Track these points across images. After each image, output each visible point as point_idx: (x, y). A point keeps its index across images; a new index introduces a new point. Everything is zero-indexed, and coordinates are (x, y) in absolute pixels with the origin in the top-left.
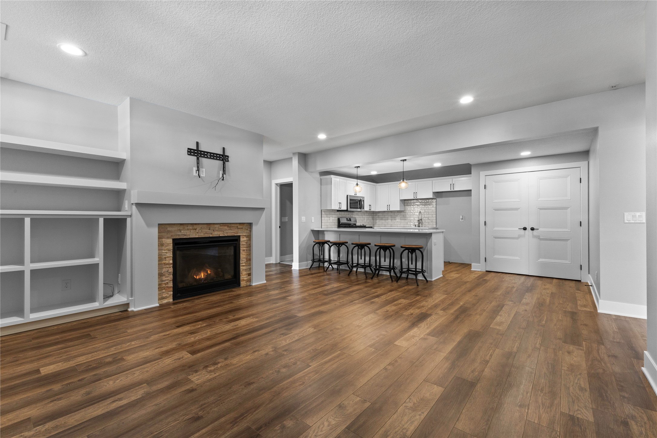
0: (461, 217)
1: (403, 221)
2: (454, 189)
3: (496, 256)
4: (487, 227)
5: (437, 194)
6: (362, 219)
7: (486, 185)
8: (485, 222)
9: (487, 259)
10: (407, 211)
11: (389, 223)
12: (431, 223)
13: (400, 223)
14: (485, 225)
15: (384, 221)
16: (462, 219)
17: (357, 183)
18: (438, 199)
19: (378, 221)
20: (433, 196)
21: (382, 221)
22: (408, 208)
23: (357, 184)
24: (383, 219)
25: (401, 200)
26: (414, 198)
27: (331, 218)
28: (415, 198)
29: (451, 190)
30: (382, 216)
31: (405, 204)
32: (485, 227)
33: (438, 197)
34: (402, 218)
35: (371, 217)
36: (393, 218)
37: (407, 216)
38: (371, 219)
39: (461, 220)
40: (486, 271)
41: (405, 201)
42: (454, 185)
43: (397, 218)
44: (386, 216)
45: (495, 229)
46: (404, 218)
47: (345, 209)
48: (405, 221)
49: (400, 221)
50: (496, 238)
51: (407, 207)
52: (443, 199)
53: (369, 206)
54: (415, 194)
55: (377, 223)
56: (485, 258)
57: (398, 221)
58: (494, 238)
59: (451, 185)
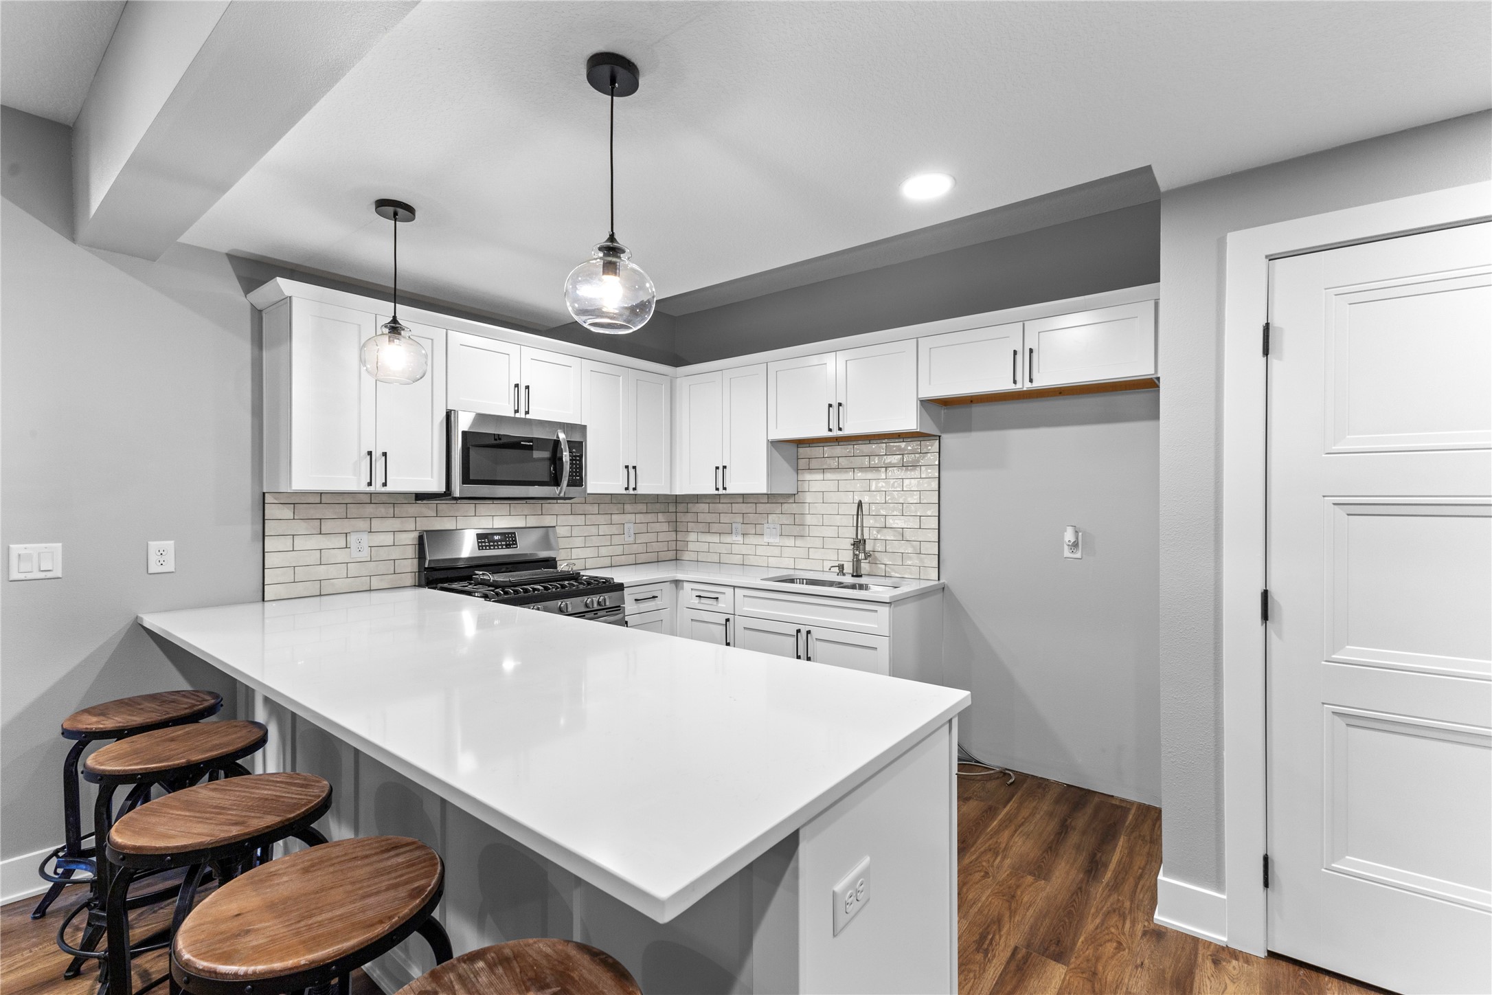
0: (1069, 536)
1: (790, 542)
2: (1034, 377)
3: (1352, 864)
4: (1280, 636)
5: (943, 412)
6: (604, 530)
7: (1276, 322)
8: (1265, 595)
9: (1277, 870)
10: (809, 498)
11: (736, 549)
12: (915, 561)
13: (776, 551)
14: (1265, 616)
15: (716, 538)
16: (1075, 545)
17: (395, 320)
18: (946, 438)
19: (692, 537)
20: (921, 421)
21: (709, 538)
22: (815, 482)
23: (395, 328)
24: (715, 528)
25: (776, 445)
26: (830, 434)
27: (353, 539)
28: (836, 433)
29: (1019, 386)
30: (709, 518)
31: (802, 463)
32: (1261, 629)
33: (949, 428)
34: (786, 529)
35: (661, 517)
36: (752, 527)
37: (809, 520)
38: (665, 527)
39: (1067, 553)
40: (1272, 955)
41: (801, 450)
42: (1035, 355)
43: (766, 525)
44: (724, 518)
45: (1352, 652)
46: (797, 528)
47: (438, 486)
48: (799, 542)
49: (776, 540)
50: (1354, 721)
51: (808, 476)
52: (976, 437)
53: (626, 470)
54: (834, 411)
55: (691, 546)
56: (1266, 859)
57: (771, 540)
58: (1339, 721)
59: (1019, 357)
